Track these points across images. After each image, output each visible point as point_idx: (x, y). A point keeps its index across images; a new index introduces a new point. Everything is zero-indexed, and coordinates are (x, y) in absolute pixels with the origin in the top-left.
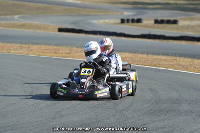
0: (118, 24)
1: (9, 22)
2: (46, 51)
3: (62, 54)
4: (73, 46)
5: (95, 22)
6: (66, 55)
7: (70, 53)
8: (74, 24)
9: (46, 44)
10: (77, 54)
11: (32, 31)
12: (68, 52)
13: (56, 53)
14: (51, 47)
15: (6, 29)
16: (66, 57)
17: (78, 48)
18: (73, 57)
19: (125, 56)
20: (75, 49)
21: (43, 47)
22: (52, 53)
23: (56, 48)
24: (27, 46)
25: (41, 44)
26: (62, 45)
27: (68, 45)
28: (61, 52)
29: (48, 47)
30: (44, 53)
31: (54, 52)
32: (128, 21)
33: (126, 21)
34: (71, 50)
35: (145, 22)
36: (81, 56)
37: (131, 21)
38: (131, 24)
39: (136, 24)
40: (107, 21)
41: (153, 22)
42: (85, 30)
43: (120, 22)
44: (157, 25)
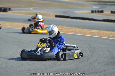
0: (90, 13)
1: (27, 11)
4: (63, 25)
5: (76, 12)
7: (62, 30)
8: (64, 12)
9: (48, 24)
10: (66, 30)
12: (60, 28)
15: (25, 15)
17: (66, 26)
18: (63, 32)
19: (93, 32)
20: (65, 27)
27: (60, 25)
32: (96, 11)
33: (94, 12)
34: (62, 28)
35: (105, 12)
36: (68, 31)
37: (97, 12)
38: (97, 13)
39: (100, 13)
40: (83, 11)
41: (110, 12)
42: (71, 16)
43: (91, 12)
44: (112, 14)
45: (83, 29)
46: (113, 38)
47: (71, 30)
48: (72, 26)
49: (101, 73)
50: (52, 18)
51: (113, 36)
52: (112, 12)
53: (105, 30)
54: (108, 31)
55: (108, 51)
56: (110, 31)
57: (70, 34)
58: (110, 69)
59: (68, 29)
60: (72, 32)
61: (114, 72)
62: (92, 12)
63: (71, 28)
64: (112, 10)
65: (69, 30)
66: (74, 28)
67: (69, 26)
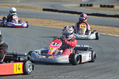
0: (79, 7)
1: (14, 4)
2: (35, 22)
3: (45, 24)
4: (51, 19)
5: (65, 5)
6: (48, 25)
7: (49, 24)
8: (52, 6)
9: (35, 18)
10: (54, 24)
11: (27, 10)
12: (48, 22)
13: (41, 23)
14: (39, 20)
16: (47, 26)
17: (54, 20)
18: (51, 26)
20: (52, 21)
21: (34, 19)
22: (39, 23)
23: (41, 20)
24: (24, 19)
25: (32, 18)
26: (45, 18)
27: (48, 19)
28: (45, 22)
29: (36, 19)
30: (34, 23)
31: (40, 22)
32: (84, 5)
33: (83, 5)
34: (50, 22)
35: (94, 6)
36: (56, 25)
37: (86, 5)
38: (86, 7)
39: (89, 7)
40: (72, 5)
41: (99, 6)
42: (59, 10)
43: (79, 5)
44: (101, 8)
45: (72, 23)
46: (103, 33)
47: (60, 24)
48: (60, 20)
49: (90, 69)
50: (39, 11)
51: (103, 31)
52: (101, 6)
53: (94, 25)
54: (97, 26)
55: (98, 46)
56: (100, 25)
57: (59, 28)
58: (100, 65)
59: (56, 23)
60: (60, 26)
61: (104, 68)
62: (81, 5)
63: (59, 22)
64: (101, 4)
65: (58, 24)
66: (62, 22)
67: (57, 20)
